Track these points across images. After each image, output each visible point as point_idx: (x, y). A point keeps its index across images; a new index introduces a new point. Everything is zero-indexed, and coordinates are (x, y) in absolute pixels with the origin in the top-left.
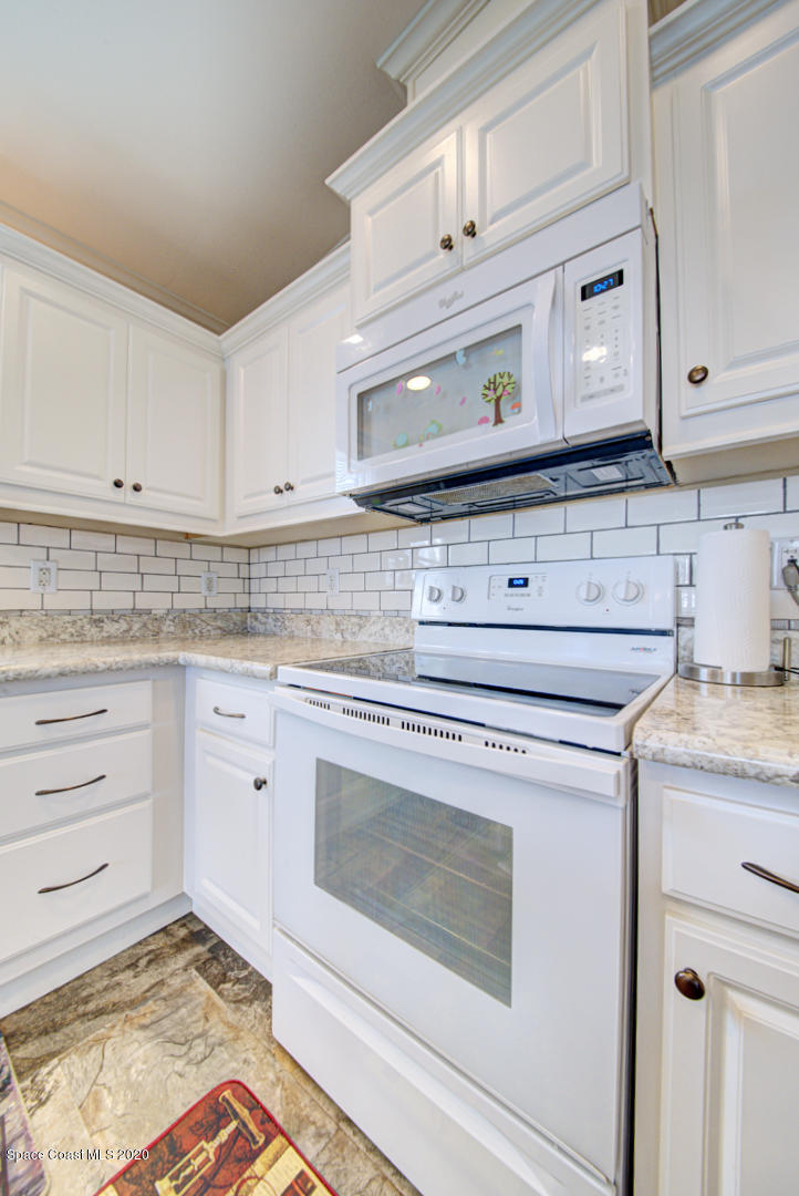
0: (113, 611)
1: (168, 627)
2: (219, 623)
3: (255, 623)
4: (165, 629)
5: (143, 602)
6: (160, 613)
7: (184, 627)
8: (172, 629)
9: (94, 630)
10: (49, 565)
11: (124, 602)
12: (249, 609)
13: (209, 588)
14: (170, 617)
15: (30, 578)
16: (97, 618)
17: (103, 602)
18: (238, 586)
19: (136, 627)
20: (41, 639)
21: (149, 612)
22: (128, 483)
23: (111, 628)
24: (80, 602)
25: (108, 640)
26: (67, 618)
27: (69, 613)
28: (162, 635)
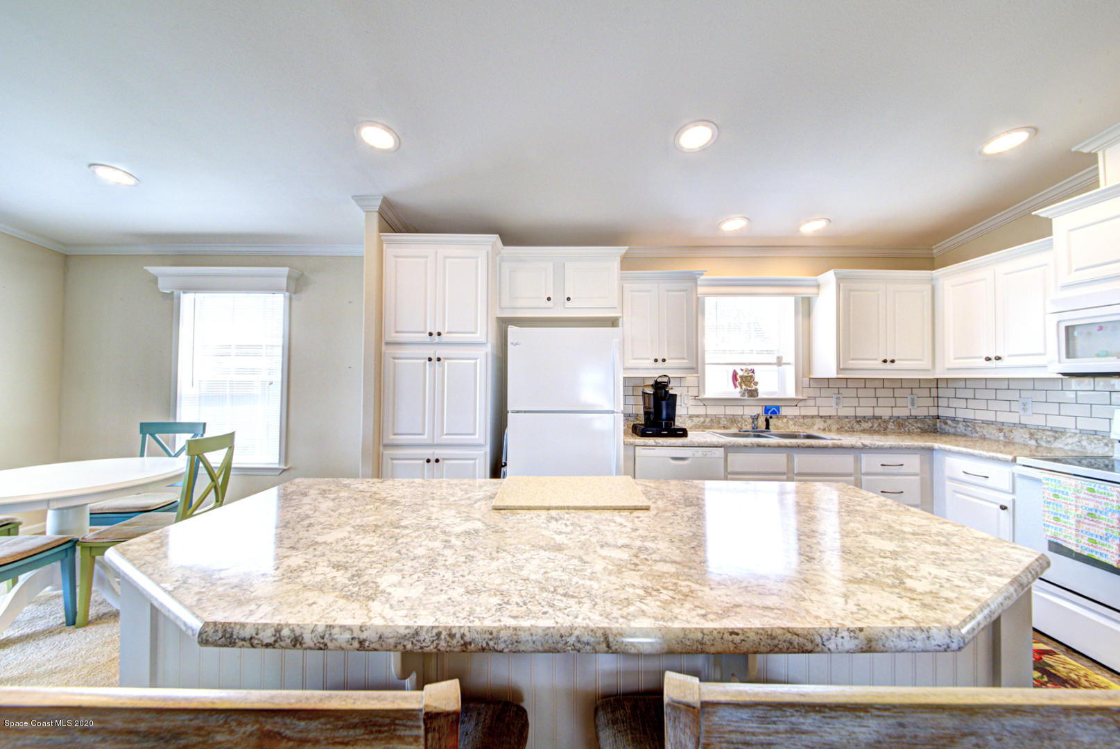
0: (864, 417)
1: (891, 426)
2: (919, 425)
3: (944, 426)
4: (889, 427)
5: (878, 412)
6: (887, 418)
7: (899, 426)
8: (893, 427)
9: (858, 426)
10: (840, 396)
11: (868, 412)
12: (938, 417)
13: (913, 404)
14: (892, 421)
15: (833, 402)
16: (859, 420)
17: (861, 412)
18: (930, 402)
19: (876, 425)
20: (838, 429)
21: (881, 418)
22: (889, 359)
23: (865, 425)
24: (850, 412)
25: (864, 431)
26: (847, 420)
27: (847, 417)
28: (888, 430)
